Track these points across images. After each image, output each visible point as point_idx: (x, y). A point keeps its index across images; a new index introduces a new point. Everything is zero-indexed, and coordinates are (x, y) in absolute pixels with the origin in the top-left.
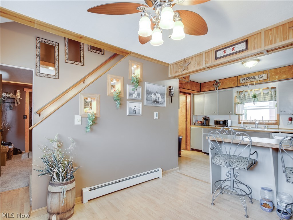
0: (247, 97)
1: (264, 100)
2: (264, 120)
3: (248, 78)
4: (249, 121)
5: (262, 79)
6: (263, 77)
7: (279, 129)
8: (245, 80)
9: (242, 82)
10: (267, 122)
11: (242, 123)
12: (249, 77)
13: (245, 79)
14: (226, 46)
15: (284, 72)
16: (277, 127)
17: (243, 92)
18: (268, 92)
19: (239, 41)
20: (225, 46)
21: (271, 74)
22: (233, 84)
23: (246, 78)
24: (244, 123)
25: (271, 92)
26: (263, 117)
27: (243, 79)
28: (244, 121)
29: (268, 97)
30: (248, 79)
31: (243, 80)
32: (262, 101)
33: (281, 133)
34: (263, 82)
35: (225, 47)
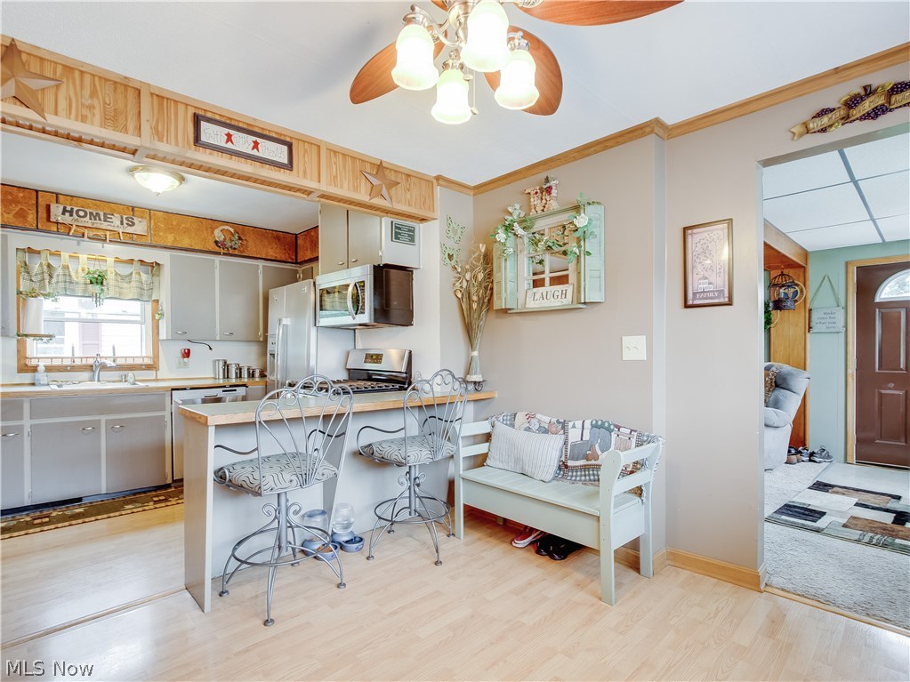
0: (58, 276)
1: (118, 296)
2: (117, 355)
3: (86, 213)
4: (67, 362)
5: (130, 230)
6: (133, 224)
7: (157, 380)
8: (71, 215)
9: (60, 219)
10: (130, 362)
11: (41, 368)
12: (88, 211)
13: (71, 212)
14: (233, 123)
15: (187, 231)
16: (151, 374)
17: (43, 255)
18: (132, 273)
19: (269, 131)
20: (231, 119)
21: (155, 224)
22: (14, 216)
23: (75, 209)
24: (49, 369)
25: (139, 274)
26: (114, 348)
27: (65, 211)
28: (48, 363)
29: (131, 289)
30: (85, 216)
31: (63, 214)
32: (111, 298)
33: (192, 389)
34: (132, 240)
35: (228, 121)
